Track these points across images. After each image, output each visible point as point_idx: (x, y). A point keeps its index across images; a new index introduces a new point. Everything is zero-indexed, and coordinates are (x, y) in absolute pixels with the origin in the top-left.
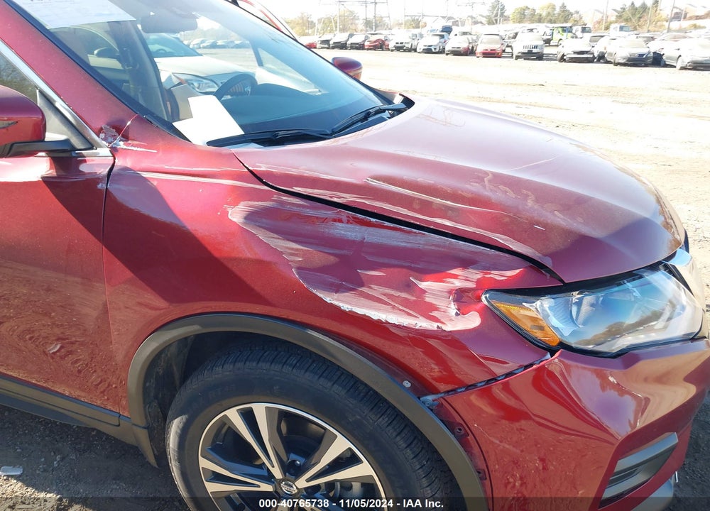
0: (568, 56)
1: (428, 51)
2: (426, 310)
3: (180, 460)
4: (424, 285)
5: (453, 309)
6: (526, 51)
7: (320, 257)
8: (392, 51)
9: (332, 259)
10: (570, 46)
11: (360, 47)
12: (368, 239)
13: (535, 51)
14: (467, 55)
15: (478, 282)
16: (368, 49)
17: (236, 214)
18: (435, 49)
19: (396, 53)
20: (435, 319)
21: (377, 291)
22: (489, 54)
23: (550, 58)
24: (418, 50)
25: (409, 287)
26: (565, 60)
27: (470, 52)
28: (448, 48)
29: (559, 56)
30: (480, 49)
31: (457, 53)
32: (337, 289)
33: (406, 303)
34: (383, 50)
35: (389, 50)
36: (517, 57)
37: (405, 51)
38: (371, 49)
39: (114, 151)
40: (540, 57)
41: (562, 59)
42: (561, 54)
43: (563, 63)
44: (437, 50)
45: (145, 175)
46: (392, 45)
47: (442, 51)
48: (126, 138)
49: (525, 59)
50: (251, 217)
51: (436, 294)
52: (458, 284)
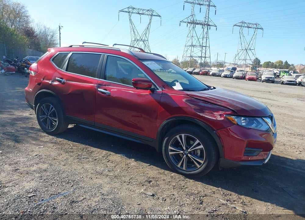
0: (285, 82)
1: (226, 77)
2: (215, 117)
3: (165, 147)
4: (215, 113)
5: (219, 117)
6: (267, 79)
7: (197, 108)
8: (211, 76)
9: (199, 108)
10: (286, 78)
11: (198, 74)
12: (206, 106)
13: (270, 79)
14: (242, 79)
15: (224, 113)
16: (201, 75)
17: (184, 100)
18: (229, 76)
19: (212, 77)
20: (216, 118)
21: (206, 114)
22: (251, 79)
23: (277, 82)
24: (222, 76)
25: (212, 113)
26: (284, 84)
27: (243, 78)
28: (234, 76)
29: (281, 82)
30: (247, 77)
31: (237, 78)
32: (200, 113)
33: (211, 116)
34: (207, 75)
35: (209, 75)
36: (263, 81)
37: (216, 76)
38: (202, 75)
39: (163, 90)
40: (273, 82)
41: (283, 83)
42: (282, 81)
43: (283, 85)
44: (229, 77)
45: (168, 94)
46: (211, 73)
47: (231, 77)
48: (165, 88)
49: (266, 82)
50: (186, 101)
51: (217, 115)
52: (220, 113)
